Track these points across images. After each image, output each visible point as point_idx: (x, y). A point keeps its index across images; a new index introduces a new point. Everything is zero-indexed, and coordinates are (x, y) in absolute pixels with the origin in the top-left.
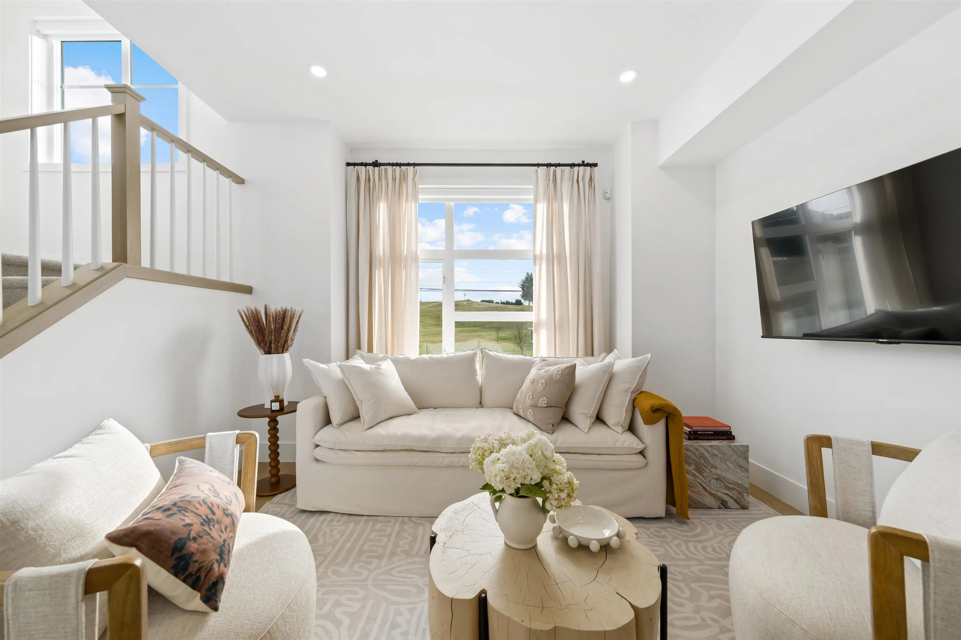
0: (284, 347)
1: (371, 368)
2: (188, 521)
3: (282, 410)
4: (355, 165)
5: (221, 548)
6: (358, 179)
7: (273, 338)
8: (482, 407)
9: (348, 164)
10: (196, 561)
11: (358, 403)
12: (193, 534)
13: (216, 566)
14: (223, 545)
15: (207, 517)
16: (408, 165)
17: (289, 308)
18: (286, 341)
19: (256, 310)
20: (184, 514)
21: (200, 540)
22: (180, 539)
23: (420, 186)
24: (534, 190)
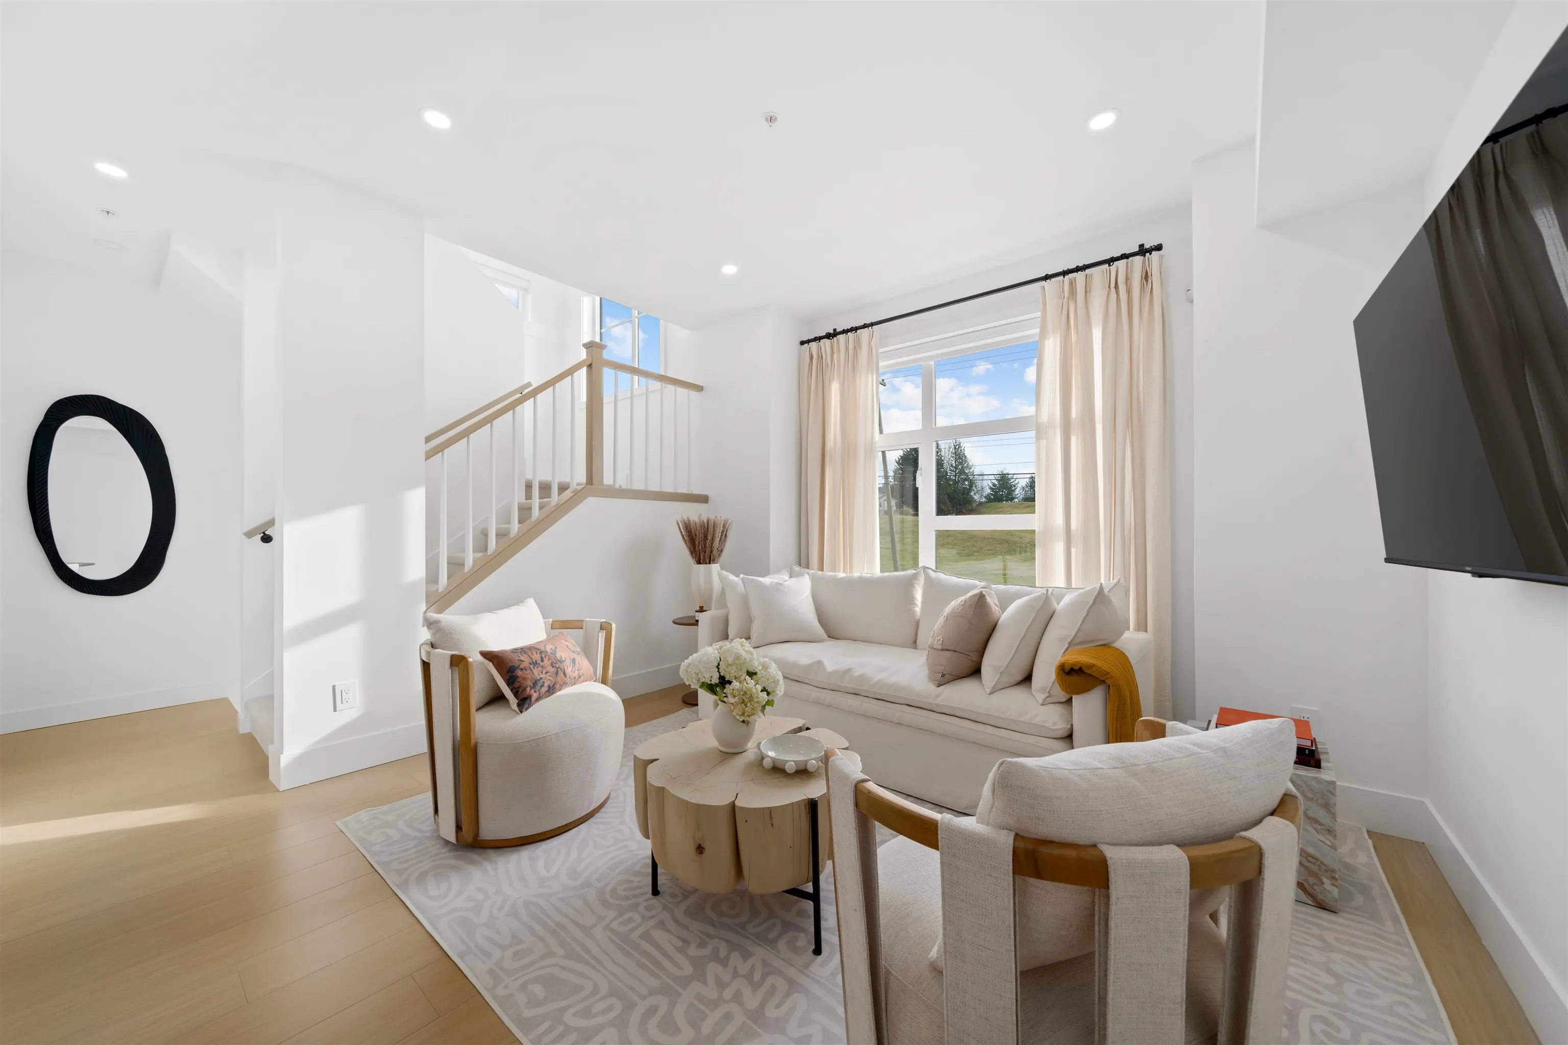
0: (712, 558)
2: (522, 658)
5: (536, 681)
6: (811, 359)
7: (702, 548)
8: (915, 648)
9: (802, 343)
10: (519, 682)
12: (521, 666)
13: (528, 689)
14: (539, 680)
15: (536, 661)
18: (715, 555)
20: (522, 655)
21: (524, 671)
22: (513, 666)
23: (881, 350)
24: (1039, 319)
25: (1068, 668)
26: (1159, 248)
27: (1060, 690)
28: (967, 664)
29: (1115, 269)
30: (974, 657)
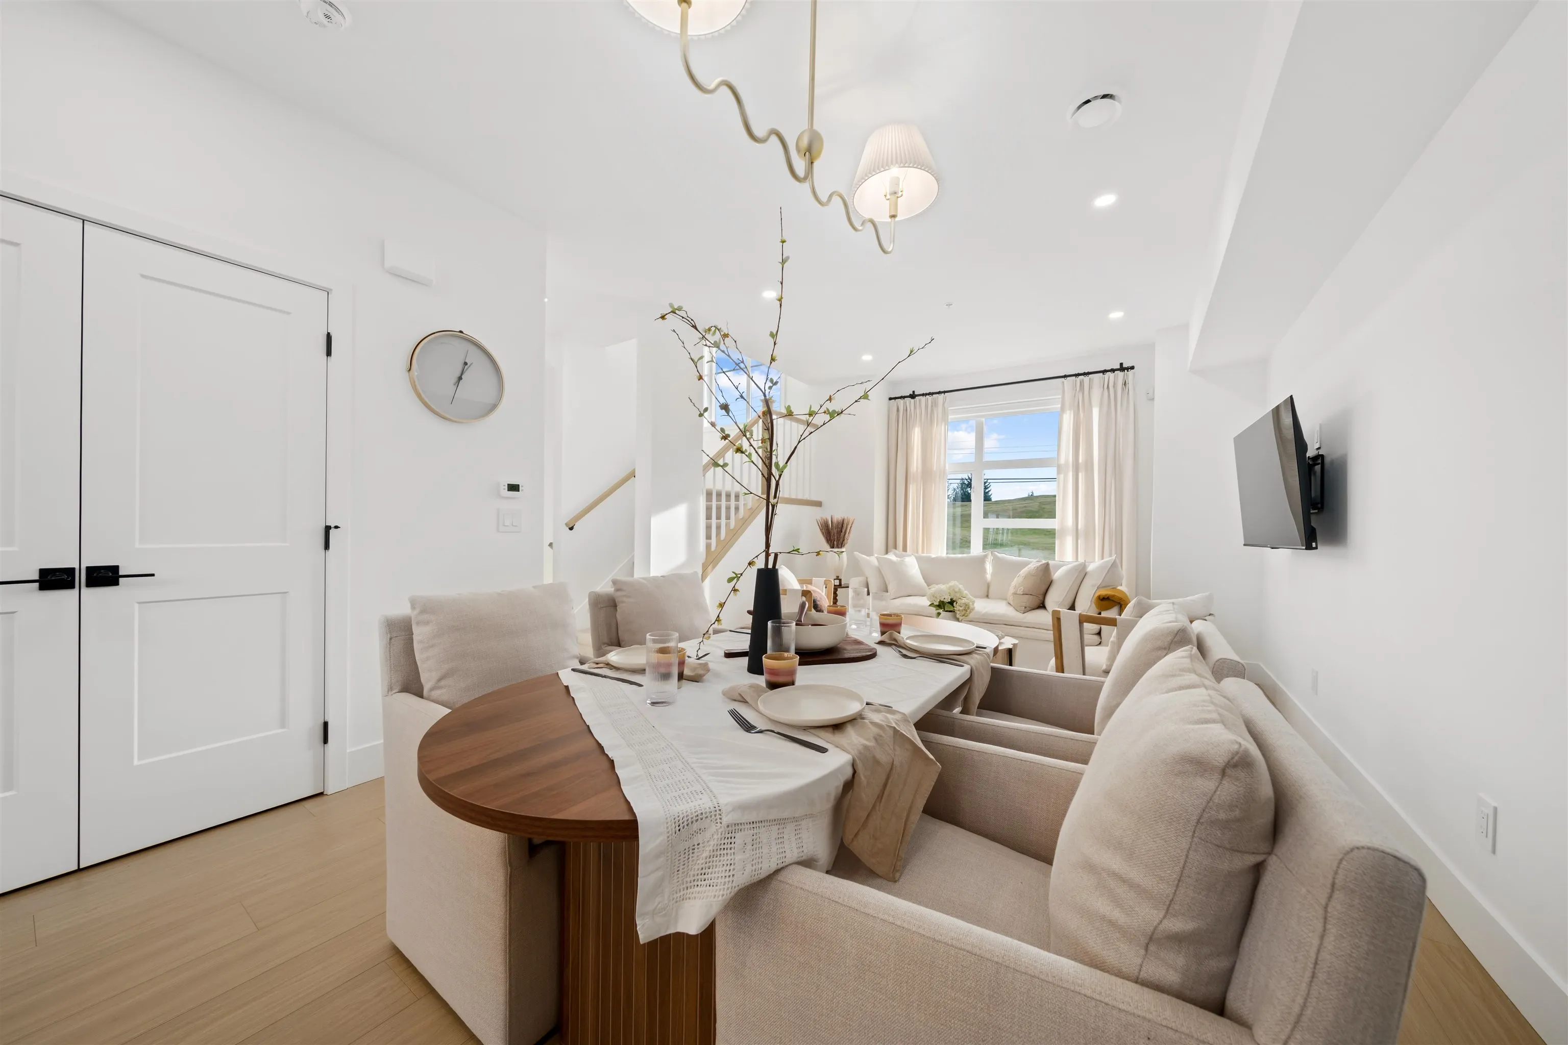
0: (842, 544)
1: (897, 560)
3: (840, 586)
4: (895, 398)
6: (898, 410)
7: (836, 537)
8: (989, 598)
9: (890, 399)
11: (887, 583)
16: (939, 393)
17: (846, 518)
18: (843, 540)
19: (826, 519)
23: (948, 410)
24: (1061, 399)
25: (1101, 597)
26: (1132, 368)
27: (1095, 608)
28: (1037, 602)
29: (1108, 378)
30: (1041, 598)
